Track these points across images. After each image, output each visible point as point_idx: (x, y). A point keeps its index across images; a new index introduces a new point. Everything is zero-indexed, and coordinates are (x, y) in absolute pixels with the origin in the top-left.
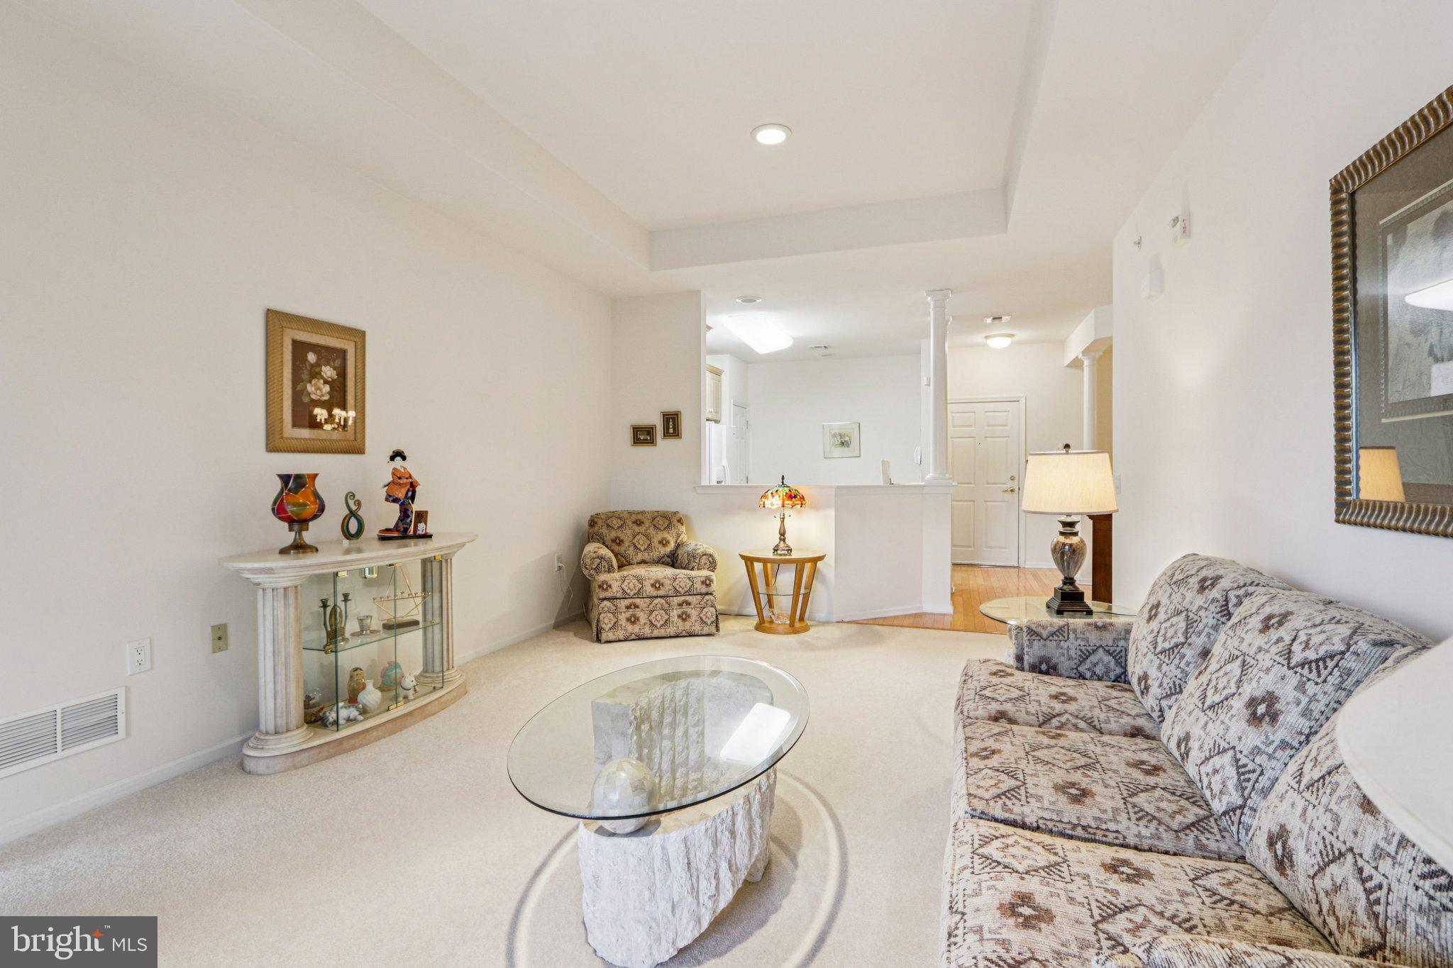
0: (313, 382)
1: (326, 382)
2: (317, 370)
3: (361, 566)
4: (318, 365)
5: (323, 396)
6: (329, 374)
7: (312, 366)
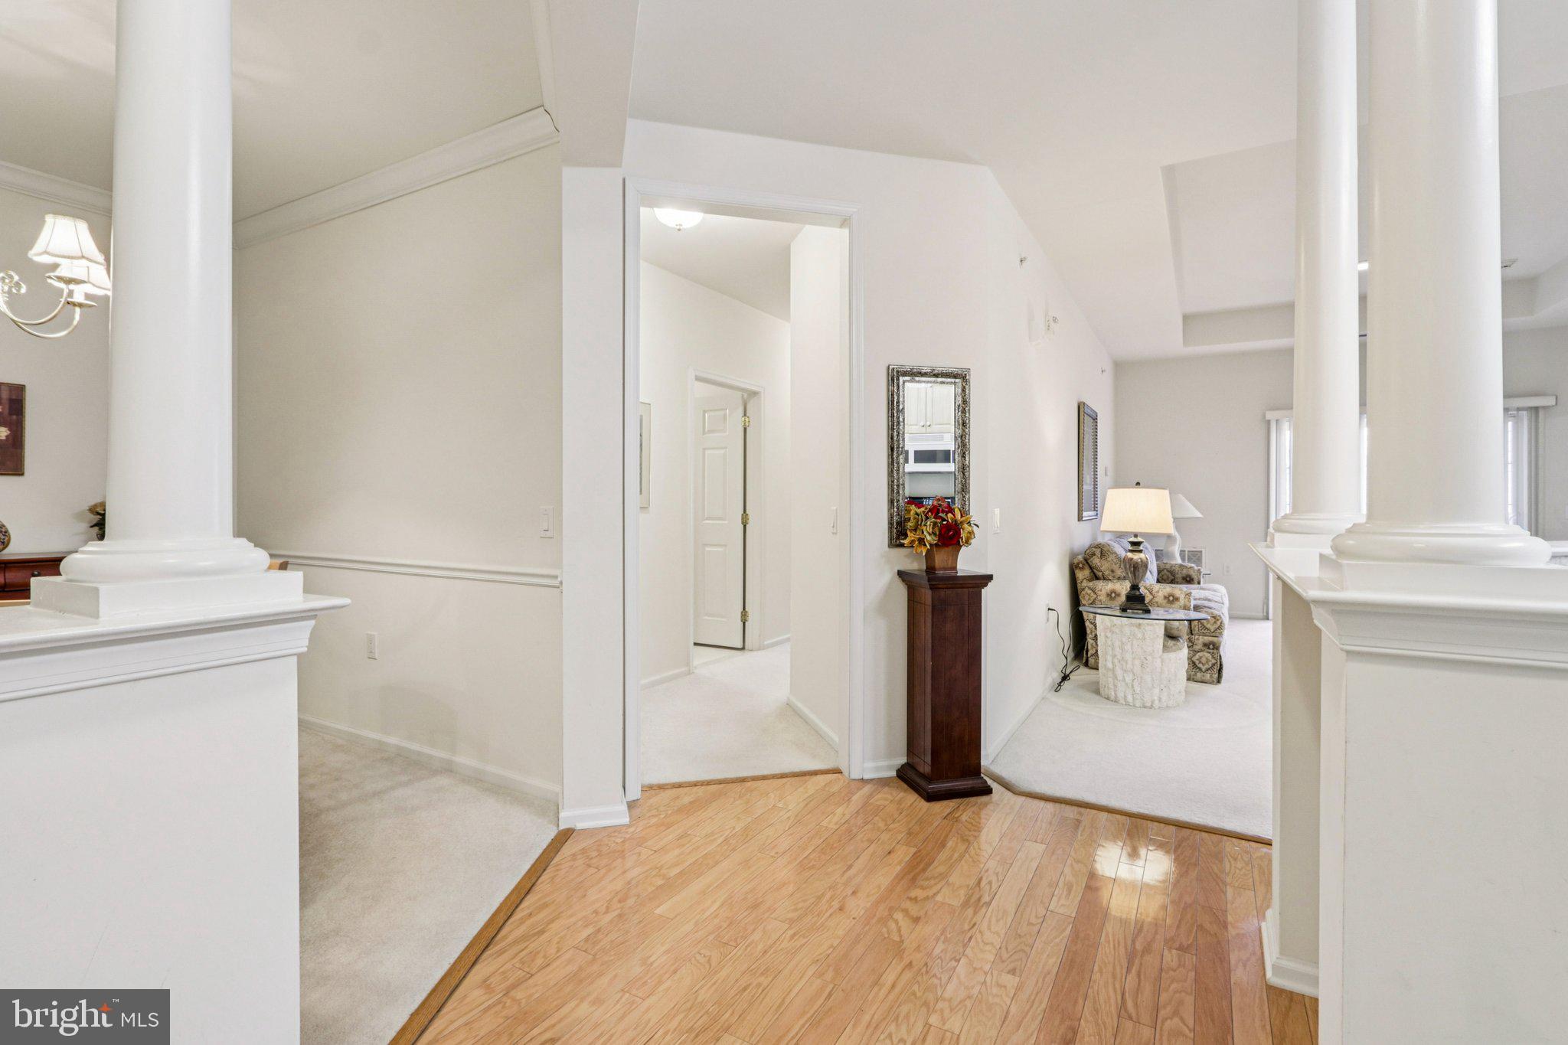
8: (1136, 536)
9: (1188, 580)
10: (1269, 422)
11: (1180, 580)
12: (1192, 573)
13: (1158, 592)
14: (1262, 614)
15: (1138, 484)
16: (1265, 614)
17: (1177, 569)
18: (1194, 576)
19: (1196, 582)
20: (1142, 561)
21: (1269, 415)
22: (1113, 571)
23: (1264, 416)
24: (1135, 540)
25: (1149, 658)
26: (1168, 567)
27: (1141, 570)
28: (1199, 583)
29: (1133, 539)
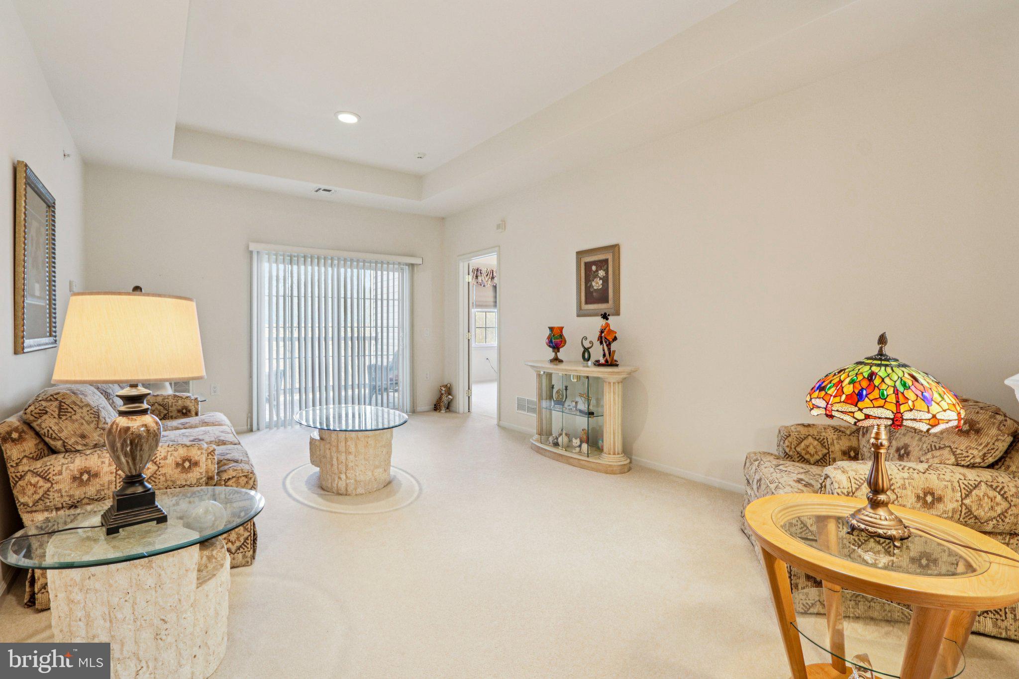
0: (595, 281)
1: (601, 279)
2: (596, 274)
3: (570, 373)
4: (597, 271)
5: (599, 286)
6: (602, 274)
7: (594, 272)
8: (134, 386)
9: (185, 412)
10: (251, 252)
11: (174, 414)
12: (188, 403)
13: (165, 458)
14: (246, 427)
15: (137, 289)
16: (249, 427)
17: (171, 401)
18: (192, 407)
19: (193, 413)
20: (148, 431)
21: (252, 247)
22: (83, 436)
23: (248, 247)
24: (134, 392)
25: (171, 617)
26: (160, 399)
27: (146, 447)
28: (197, 414)
29: (128, 391)
